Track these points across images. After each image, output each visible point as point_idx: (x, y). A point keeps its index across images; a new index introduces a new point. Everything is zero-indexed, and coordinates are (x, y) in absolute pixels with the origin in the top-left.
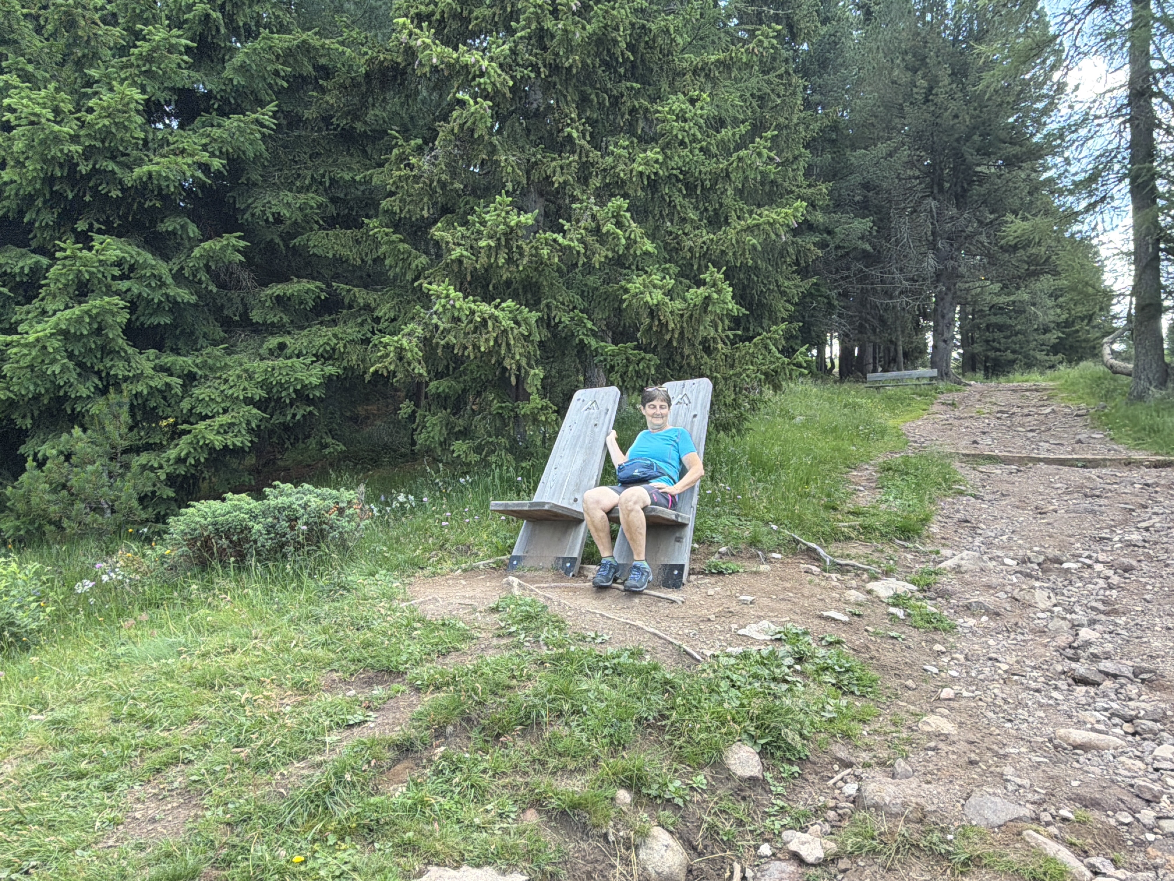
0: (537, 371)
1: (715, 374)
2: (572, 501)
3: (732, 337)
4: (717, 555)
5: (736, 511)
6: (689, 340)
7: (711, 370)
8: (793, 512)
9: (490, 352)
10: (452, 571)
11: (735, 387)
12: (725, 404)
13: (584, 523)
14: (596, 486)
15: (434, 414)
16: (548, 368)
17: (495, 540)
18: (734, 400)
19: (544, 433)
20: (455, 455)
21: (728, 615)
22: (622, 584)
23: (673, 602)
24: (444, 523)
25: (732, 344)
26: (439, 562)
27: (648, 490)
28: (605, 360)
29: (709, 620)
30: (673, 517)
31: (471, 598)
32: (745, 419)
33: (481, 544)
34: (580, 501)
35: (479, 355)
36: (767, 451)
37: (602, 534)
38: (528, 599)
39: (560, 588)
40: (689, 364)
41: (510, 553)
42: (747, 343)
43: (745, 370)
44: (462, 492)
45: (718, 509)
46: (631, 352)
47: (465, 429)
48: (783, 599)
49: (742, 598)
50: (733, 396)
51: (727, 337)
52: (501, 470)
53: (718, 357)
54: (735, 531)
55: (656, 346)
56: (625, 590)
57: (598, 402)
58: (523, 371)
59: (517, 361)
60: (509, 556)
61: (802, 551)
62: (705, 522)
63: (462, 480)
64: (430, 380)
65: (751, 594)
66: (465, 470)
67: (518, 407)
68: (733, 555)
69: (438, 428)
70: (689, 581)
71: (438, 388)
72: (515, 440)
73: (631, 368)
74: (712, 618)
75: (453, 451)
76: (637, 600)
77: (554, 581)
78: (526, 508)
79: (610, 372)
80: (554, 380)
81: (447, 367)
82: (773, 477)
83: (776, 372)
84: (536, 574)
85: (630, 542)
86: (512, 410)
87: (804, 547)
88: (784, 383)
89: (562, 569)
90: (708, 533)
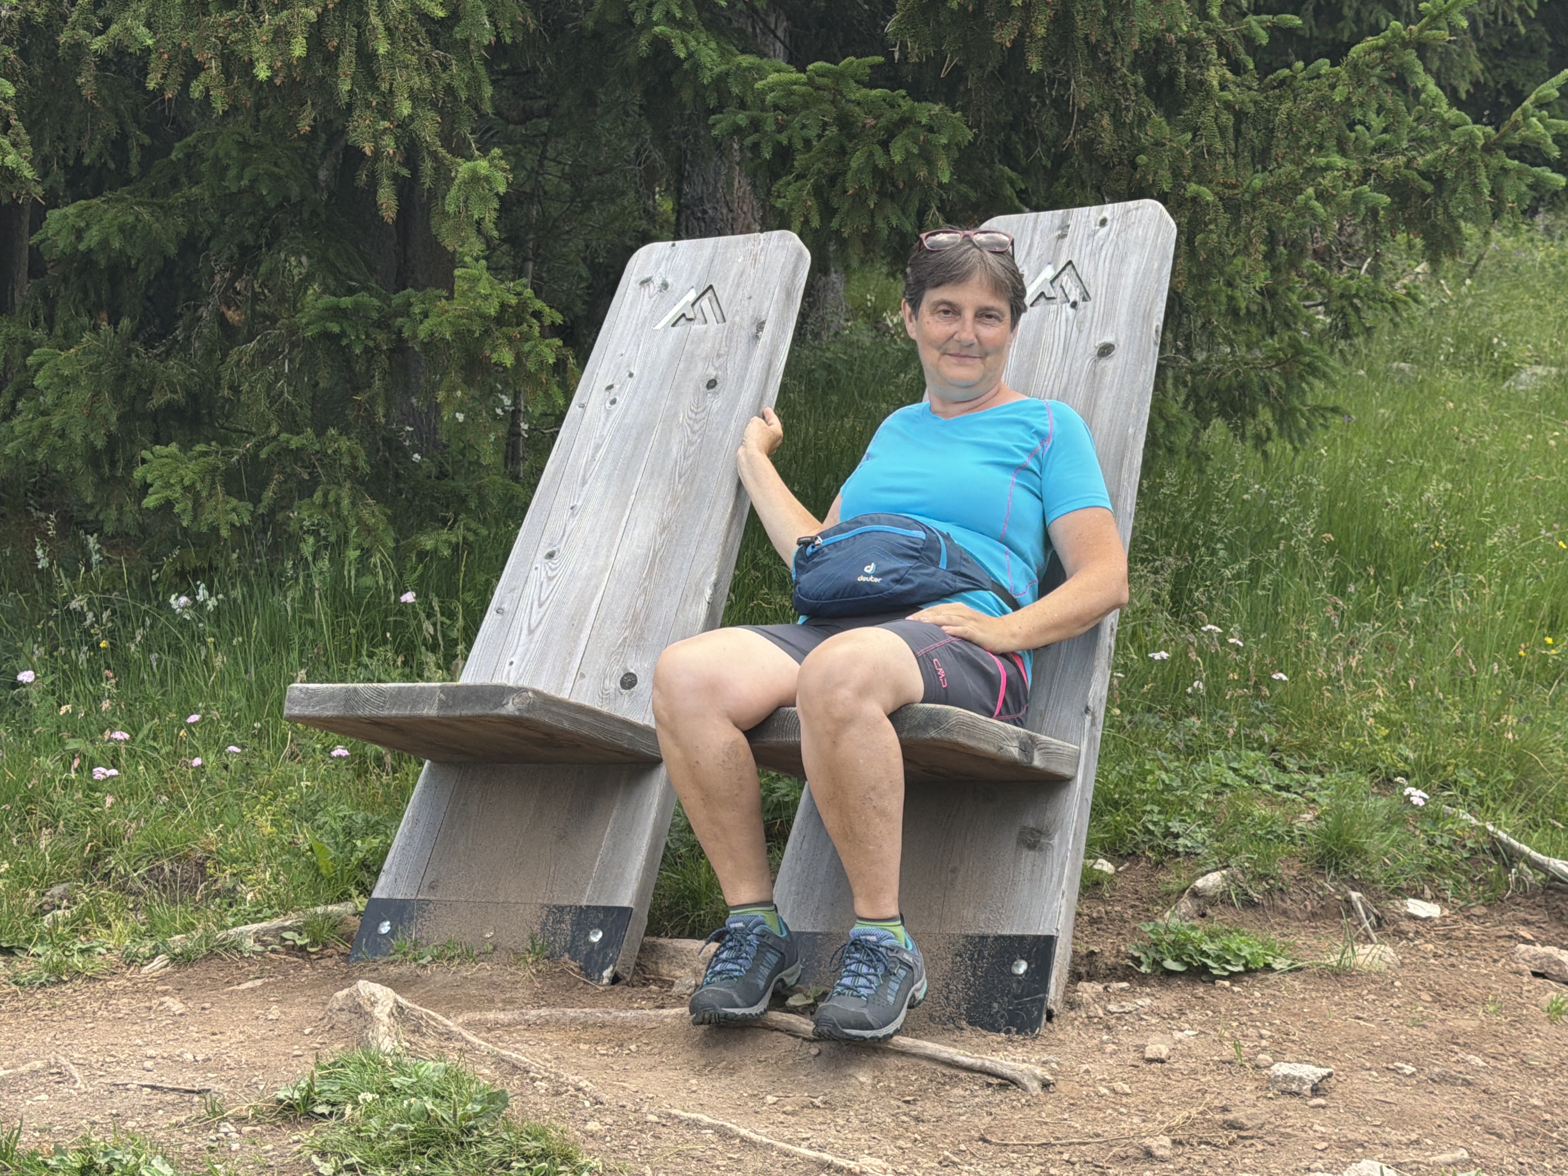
0: (482, 166)
1: (1193, 188)
2: (613, 684)
3: (1264, 39)
4: (1186, 905)
5: (1267, 733)
6: (1093, 49)
7: (1176, 173)
8: (1494, 737)
9: (292, 84)
10: (131, 960)
11: (1271, 240)
12: (1233, 311)
13: (662, 772)
14: (711, 624)
15: (68, 340)
16: (530, 161)
17: (304, 838)
18: (1268, 293)
19: (514, 415)
20: (150, 502)
21: (1223, 1137)
22: (808, 1010)
23: (1007, 1083)
24: (100, 773)
25: (1264, 69)
26: (78, 926)
27: (913, 639)
28: (756, 125)
29: (1149, 1154)
30: (1014, 751)
31: (203, 1065)
32: (1313, 370)
33: (249, 856)
34: (644, 685)
35: (247, 98)
36: (1396, 500)
37: (729, 817)
38: (431, 1069)
39: (560, 1025)
40: (1089, 146)
41: (365, 890)
42: (1324, 65)
43: (1314, 171)
44: (177, 650)
45: (1194, 722)
46: (858, 93)
47: (193, 397)
48: (1443, 1079)
49: (1281, 1069)
50: (1262, 278)
51: (1249, 40)
52: (337, 562)
53: (1207, 119)
54: (1260, 810)
55: (958, 73)
56: (819, 1037)
57: (723, 293)
58: (427, 166)
59: (403, 125)
60: (360, 903)
61: (1526, 893)
62: (1143, 775)
63: (179, 602)
64: (53, 200)
65: (1316, 1055)
66: (193, 560)
67: (405, 310)
68: (1249, 904)
69: (80, 396)
70: (1072, 1005)
71: (79, 234)
72: (392, 443)
73: (856, 161)
74: (1161, 1144)
75: (146, 487)
76: (864, 1077)
77: (538, 1000)
78: (430, 711)
79: (775, 176)
80: (555, 209)
81: (119, 145)
82: (1416, 601)
83: (1439, 181)
84: (469, 971)
85: (841, 846)
86: (382, 324)
87: (1531, 877)
88: (1467, 228)
89: (572, 950)
90: (1153, 816)
